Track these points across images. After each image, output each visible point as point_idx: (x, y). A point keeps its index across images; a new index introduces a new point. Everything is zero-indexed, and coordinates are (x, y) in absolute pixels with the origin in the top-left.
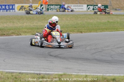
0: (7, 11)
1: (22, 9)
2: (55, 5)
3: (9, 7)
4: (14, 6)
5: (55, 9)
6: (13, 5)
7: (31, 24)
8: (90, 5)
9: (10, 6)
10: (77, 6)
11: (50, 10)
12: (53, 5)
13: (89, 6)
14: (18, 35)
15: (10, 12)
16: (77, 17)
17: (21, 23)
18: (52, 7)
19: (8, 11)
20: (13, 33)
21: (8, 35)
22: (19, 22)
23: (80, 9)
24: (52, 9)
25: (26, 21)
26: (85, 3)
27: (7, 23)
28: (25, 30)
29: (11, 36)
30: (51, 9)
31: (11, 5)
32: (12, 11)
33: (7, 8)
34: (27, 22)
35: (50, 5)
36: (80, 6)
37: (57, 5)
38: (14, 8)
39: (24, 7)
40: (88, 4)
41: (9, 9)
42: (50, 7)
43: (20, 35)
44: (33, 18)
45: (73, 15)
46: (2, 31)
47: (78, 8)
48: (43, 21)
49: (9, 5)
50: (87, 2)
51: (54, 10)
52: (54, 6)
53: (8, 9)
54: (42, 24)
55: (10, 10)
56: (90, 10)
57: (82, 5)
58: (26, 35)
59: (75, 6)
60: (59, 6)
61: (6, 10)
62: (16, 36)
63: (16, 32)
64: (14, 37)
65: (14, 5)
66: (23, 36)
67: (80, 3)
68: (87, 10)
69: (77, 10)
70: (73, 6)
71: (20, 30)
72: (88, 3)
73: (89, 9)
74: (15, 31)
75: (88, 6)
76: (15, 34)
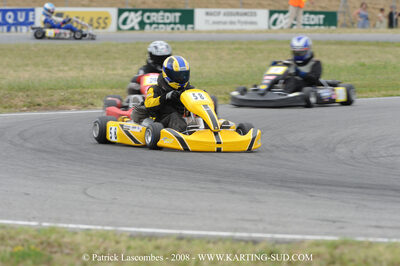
0: (9, 30)
2: (165, 11)
3: (16, 19)
4: (31, 13)
5: (165, 24)
6: (27, 11)
7: (110, 72)
8: (279, 12)
9: (19, 14)
10: (237, 14)
11: (147, 27)
12: (157, 11)
13: (275, 16)
14: (85, 106)
15: (19, 34)
16: (251, 49)
17: (76, 68)
18: (155, 17)
19: (13, 29)
20: (66, 100)
21: (50, 107)
22: (66, 65)
23: (246, 23)
24: (154, 23)
25: (88, 61)
26: (261, 6)
27: (28, 68)
29: (64, 109)
30: (151, 24)
31: (21, 10)
32: (24, 28)
33: (10, 21)
35: (151, 11)
36: (245, 14)
37: (171, 11)
38: (31, 20)
40: (273, 8)
41: (17, 24)
42: (149, 18)
43: (90, 106)
46: (29, 93)
47: (239, 22)
49: (15, 12)
50: (265, 3)
51: (161, 26)
52: (161, 13)
53: (13, 24)
55: (19, 28)
56: (278, 26)
57: (253, 10)
59: (231, 14)
60: (178, 14)
61: (5, 28)
62: (79, 109)
63: (76, 97)
64: (73, 112)
65: (33, 10)
67: (244, 5)
68: (269, 28)
69: (237, 27)
70: (225, 14)
72: (269, 5)
73: (274, 23)
74: (73, 94)
75: (272, 13)
76: (74, 104)
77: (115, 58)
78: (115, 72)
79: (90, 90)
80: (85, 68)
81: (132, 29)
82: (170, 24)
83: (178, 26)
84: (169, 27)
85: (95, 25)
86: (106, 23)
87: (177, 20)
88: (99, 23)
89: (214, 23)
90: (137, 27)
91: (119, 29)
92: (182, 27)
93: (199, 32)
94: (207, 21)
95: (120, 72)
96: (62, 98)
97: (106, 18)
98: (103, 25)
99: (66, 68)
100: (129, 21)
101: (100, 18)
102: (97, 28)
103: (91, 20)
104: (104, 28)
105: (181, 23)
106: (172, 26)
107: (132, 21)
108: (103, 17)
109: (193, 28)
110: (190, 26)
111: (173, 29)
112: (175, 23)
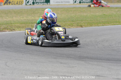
1: (7, 3)
5: (41, 3)
7: (22, 18)
16: (68, 10)
17: (10, 17)
20: (5, 28)
23: (66, 2)
24: (37, 3)
28: (18, 25)
29: (4, 32)
30: (36, 3)
34: (16, 16)
39: (9, 1)
42: (35, 1)
43: (13, 30)
44: (22, 12)
45: (62, 8)
48: (33, 15)
51: (39, 3)
54: (33, 18)
58: (20, 31)
63: (9, 27)
64: (7, 32)
66: (17, 31)
71: (13, 25)
76: (8, 30)
77: (24, 14)
78: (23, 18)
79: (14, 25)
80: (14, 17)
81: (31, 4)
82: (42, 3)
83: (45, 3)
84: (42, 4)
85: (19, 3)
86: (22, 3)
87: (45, 1)
88: (20, 3)
89: (56, 2)
90: (32, 4)
91: (26, 4)
92: (46, 4)
93: (52, 5)
94: (54, 2)
95: (25, 18)
96: (4, 28)
97: (22, 1)
98: (21, 3)
99: (7, 17)
100: (29, 2)
101: (20, 1)
102: (19, 4)
103: (18, 2)
104: (21, 4)
105: (46, 2)
106: (43, 3)
107: (30, 2)
108: (21, 1)
109: (50, 4)
110: (48, 3)
111: (43, 4)
112: (44, 3)
